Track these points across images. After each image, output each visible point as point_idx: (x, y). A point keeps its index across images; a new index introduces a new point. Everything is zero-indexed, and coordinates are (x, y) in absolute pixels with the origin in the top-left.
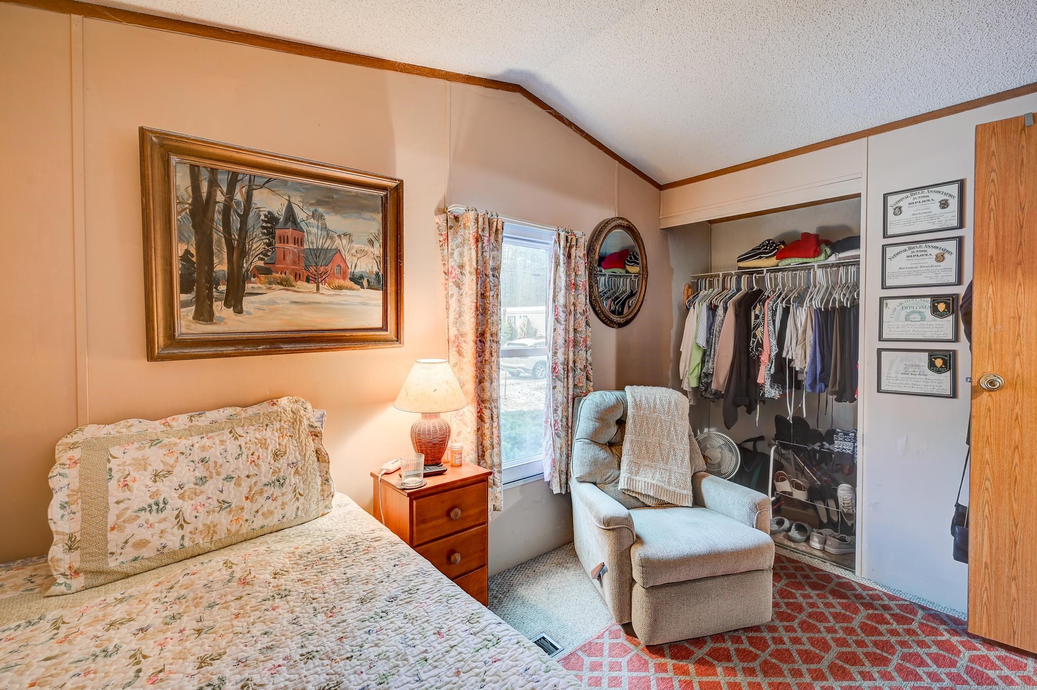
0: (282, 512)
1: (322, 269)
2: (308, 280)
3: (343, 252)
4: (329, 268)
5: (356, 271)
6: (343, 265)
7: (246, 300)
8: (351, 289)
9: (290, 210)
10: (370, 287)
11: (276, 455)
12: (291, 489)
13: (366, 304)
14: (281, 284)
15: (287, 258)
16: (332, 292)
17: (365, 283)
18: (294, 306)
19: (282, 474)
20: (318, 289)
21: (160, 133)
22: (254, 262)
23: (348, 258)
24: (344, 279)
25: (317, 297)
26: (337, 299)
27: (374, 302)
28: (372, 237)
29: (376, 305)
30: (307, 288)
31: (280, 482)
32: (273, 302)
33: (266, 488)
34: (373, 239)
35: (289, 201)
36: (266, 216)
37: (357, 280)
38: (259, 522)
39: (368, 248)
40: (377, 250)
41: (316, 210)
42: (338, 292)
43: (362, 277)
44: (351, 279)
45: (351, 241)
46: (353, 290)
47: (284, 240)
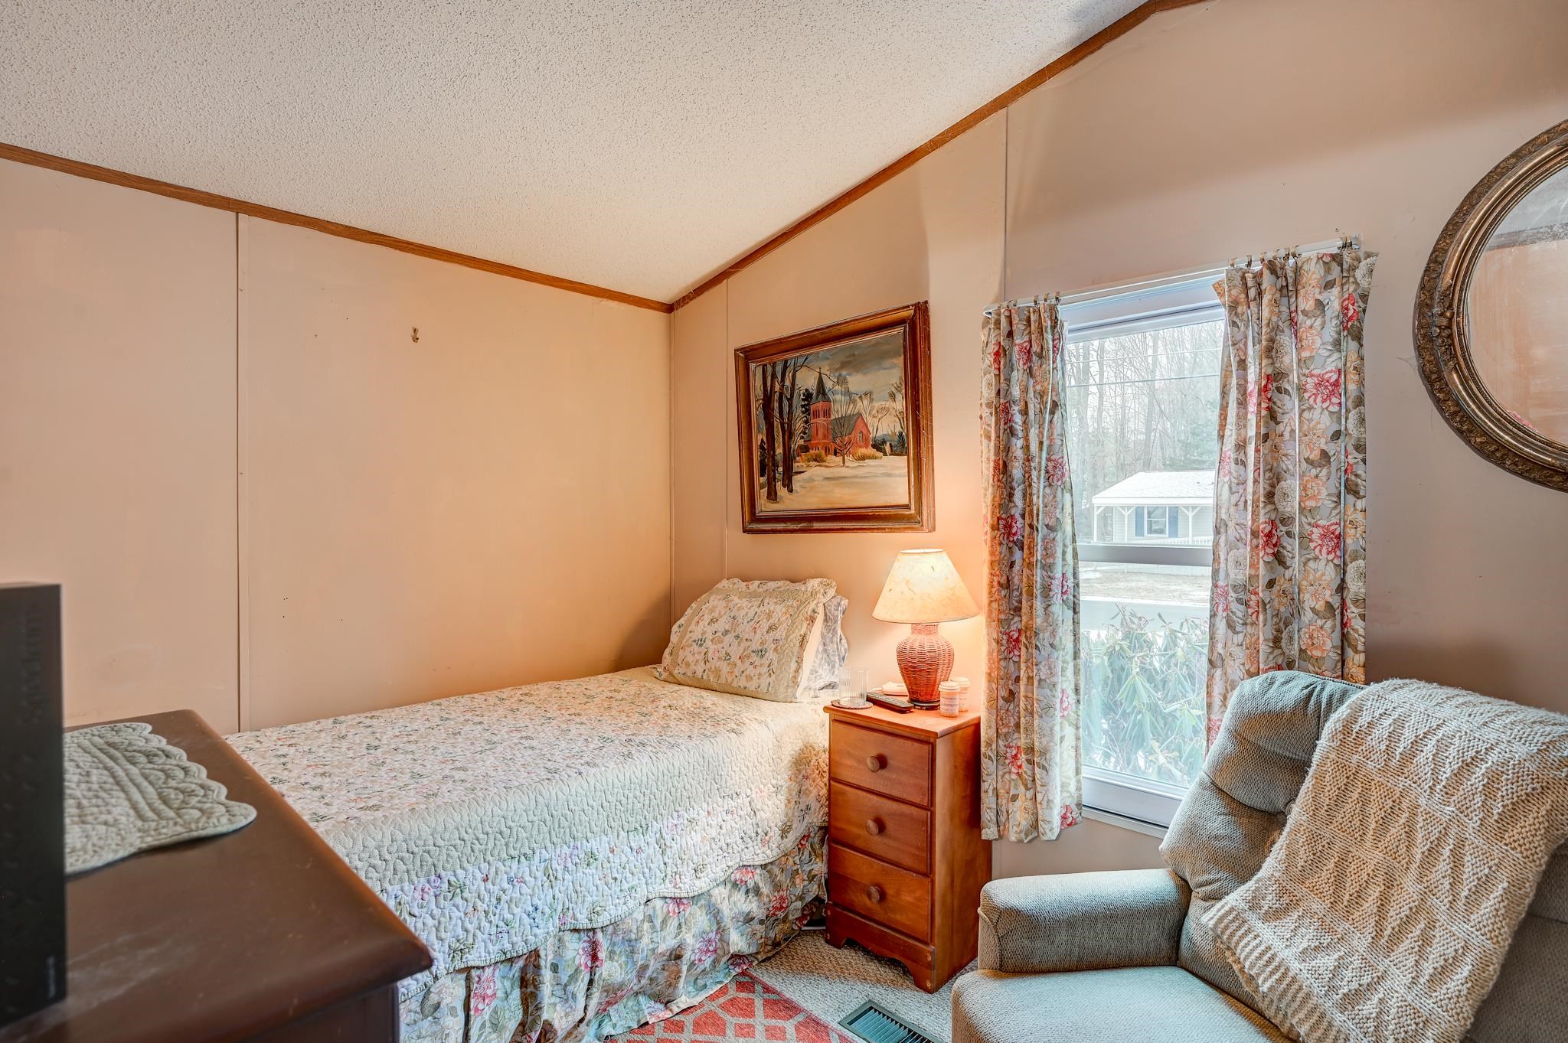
0: (758, 681)
1: (846, 438)
2: (835, 454)
3: (864, 416)
4: (852, 436)
5: (878, 435)
6: (865, 432)
7: (795, 478)
8: (874, 458)
9: (821, 382)
10: (893, 453)
11: (771, 629)
12: (768, 662)
13: (890, 475)
14: (816, 460)
15: (819, 432)
16: (856, 464)
17: (888, 448)
18: (826, 483)
19: (766, 646)
20: (844, 462)
21: (743, 348)
22: (798, 442)
23: (869, 420)
24: (867, 448)
25: (843, 471)
26: (861, 472)
27: (897, 472)
28: (893, 389)
29: (900, 476)
30: (835, 462)
31: (761, 653)
32: (811, 480)
33: (753, 654)
34: (895, 392)
35: (820, 373)
36: (804, 394)
37: (879, 446)
38: (743, 683)
39: (889, 404)
40: (900, 404)
41: (840, 375)
42: (862, 463)
43: (884, 442)
44: (874, 446)
45: (872, 400)
46: (876, 458)
47: (816, 415)
